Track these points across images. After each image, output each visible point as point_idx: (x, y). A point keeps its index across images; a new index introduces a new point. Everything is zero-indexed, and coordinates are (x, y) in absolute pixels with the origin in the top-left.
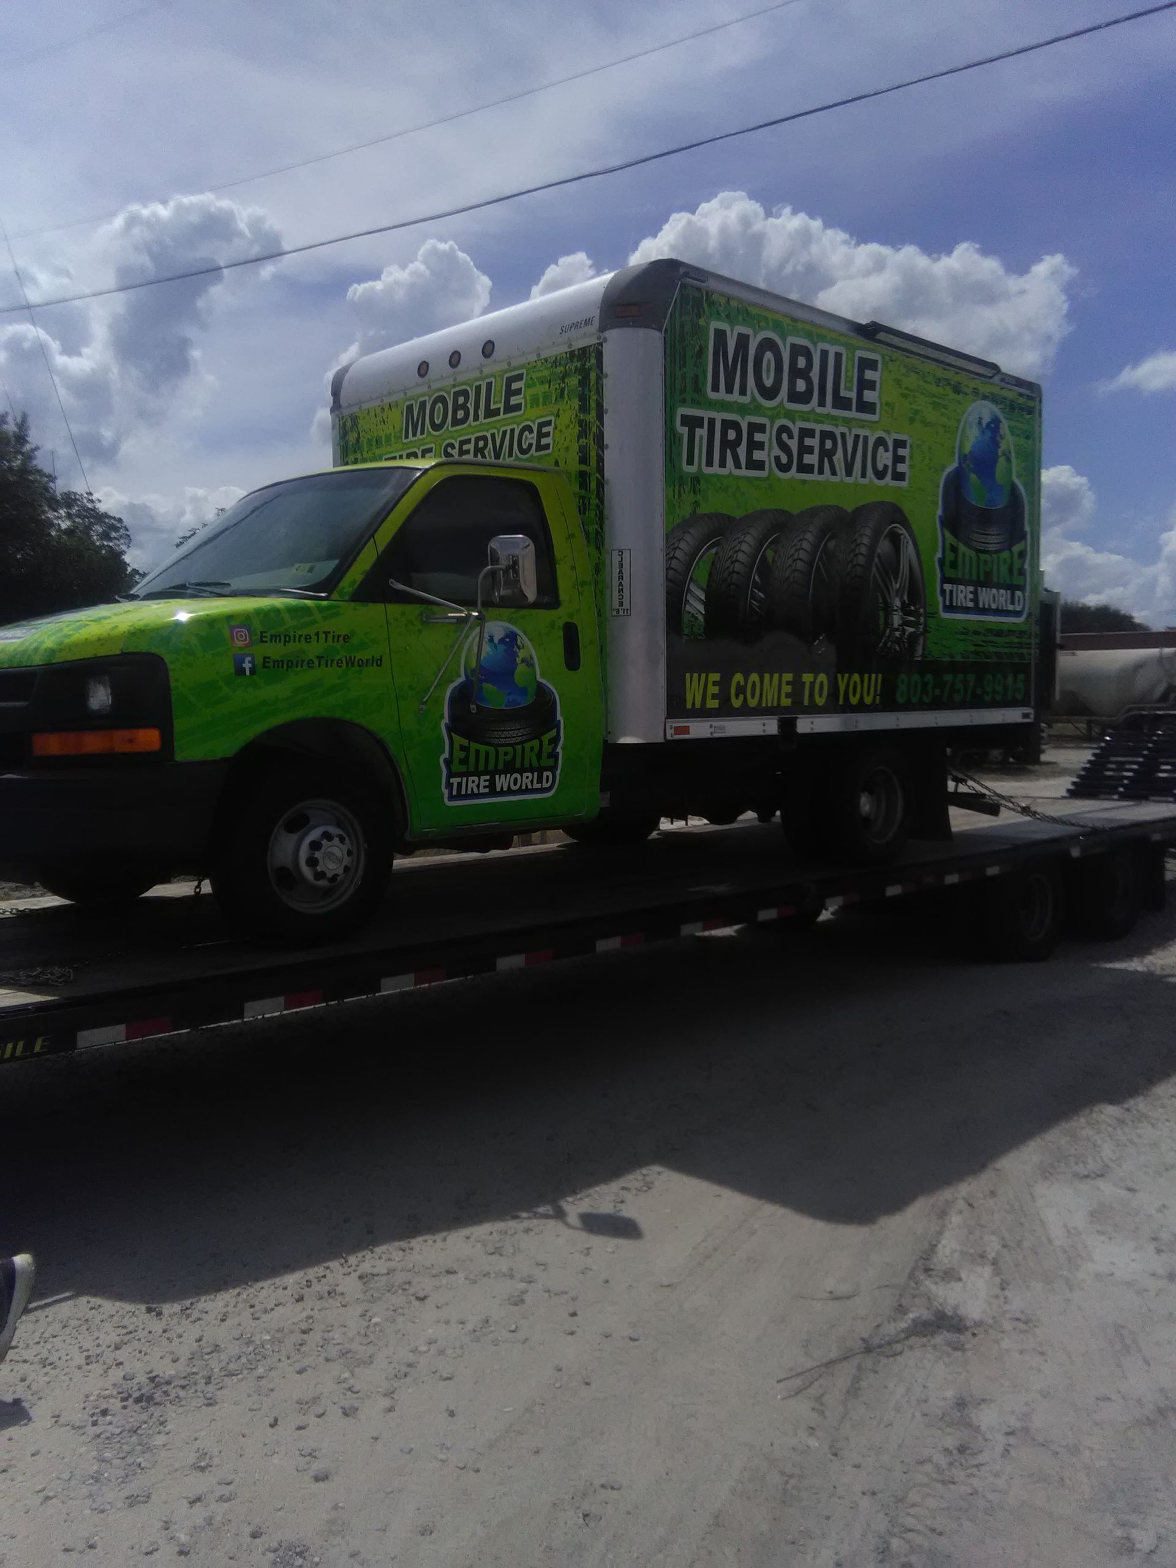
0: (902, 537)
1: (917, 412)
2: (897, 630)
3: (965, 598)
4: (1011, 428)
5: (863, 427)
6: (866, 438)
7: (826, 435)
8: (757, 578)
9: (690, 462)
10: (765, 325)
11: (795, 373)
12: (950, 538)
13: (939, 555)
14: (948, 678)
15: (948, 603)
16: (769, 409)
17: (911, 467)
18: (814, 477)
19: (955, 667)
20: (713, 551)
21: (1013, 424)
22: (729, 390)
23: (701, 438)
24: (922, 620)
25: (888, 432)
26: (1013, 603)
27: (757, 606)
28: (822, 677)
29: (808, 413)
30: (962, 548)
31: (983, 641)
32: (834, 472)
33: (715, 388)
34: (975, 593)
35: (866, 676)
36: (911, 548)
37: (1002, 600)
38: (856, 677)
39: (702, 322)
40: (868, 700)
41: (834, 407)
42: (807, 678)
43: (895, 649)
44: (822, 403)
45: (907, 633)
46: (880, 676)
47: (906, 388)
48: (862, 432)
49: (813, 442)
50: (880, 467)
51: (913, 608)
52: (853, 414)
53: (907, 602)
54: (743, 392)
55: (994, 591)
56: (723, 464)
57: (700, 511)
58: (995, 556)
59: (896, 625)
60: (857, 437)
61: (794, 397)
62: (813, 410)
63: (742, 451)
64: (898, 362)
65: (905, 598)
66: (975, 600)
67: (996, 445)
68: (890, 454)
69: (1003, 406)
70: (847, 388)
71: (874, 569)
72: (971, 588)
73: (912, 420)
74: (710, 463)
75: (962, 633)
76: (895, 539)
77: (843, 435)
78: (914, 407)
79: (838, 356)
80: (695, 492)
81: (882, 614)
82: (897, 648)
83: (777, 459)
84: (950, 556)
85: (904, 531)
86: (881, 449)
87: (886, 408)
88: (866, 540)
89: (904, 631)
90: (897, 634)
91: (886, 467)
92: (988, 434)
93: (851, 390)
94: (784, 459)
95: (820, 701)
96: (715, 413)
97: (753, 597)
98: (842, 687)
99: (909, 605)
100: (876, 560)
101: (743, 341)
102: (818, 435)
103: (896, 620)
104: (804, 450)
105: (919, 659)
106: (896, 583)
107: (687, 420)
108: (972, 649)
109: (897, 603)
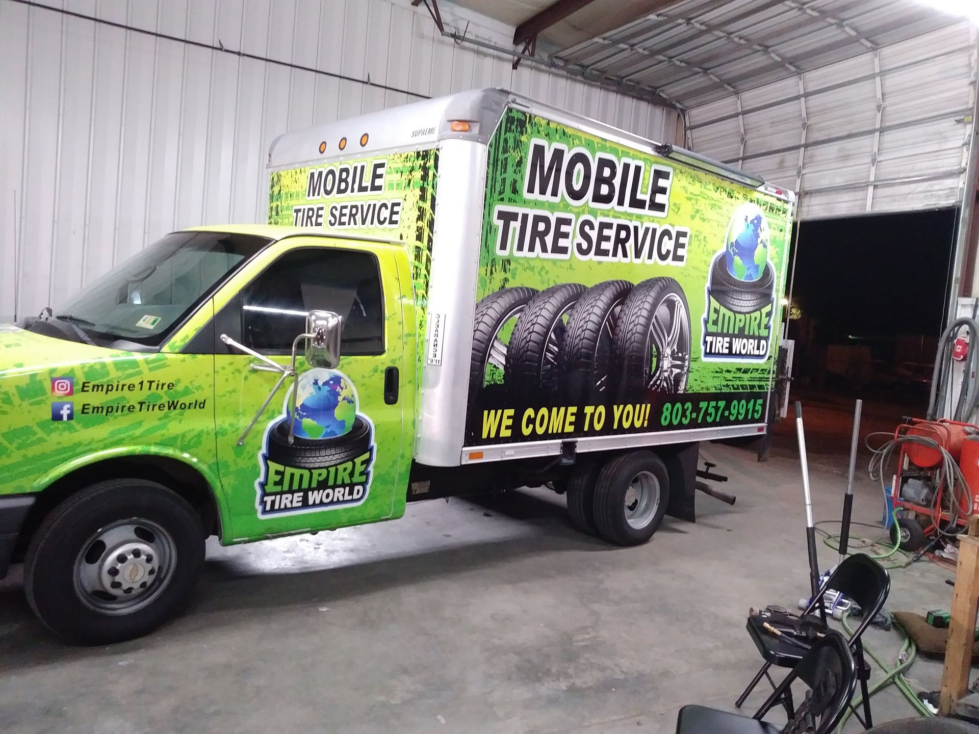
0: (677, 303)
1: (697, 211)
2: (667, 371)
3: (722, 346)
4: (769, 224)
5: (653, 221)
6: (654, 230)
7: (621, 227)
8: (553, 336)
9: (503, 247)
10: (578, 143)
11: (600, 180)
12: (715, 304)
13: (705, 315)
14: (703, 405)
15: (708, 351)
16: (577, 207)
17: (689, 251)
18: (610, 258)
19: (709, 397)
20: (518, 316)
21: (771, 220)
22: (543, 192)
23: (515, 229)
24: (687, 363)
25: (673, 226)
26: (758, 348)
27: (552, 358)
28: (601, 409)
29: (609, 210)
30: (723, 310)
31: (733, 378)
32: (625, 255)
33: (531, 190)
34: (731, 343)
35: (638, 406)
36: (683, 311)
37: (751, 347)
38: (629, 407)
39: (524, 138)
40: (638, 424)
41: (631, 205)
42: (589, 410)
43: (663, 386)
44: (621, 203)
45: (674, 374)
46: (649, 406)
47: (691, 193)
48: (651, 226)
49: (612, 233)
50: (664, 252)
51: (680, 355)
52: (646, 212)
53: (676, 350)
54: (555, 194)
55: (745, 340)
56: (532, 249)
57: (507, 286)
58: (748, 316)
59: (665, 368)
60: (647, 230)
61: (597, 198)
62: (613, 208)
63: (549, 239)
64: (686, 174)
65: (675, 347)
66: (730, 348)
67: (757, 236)
68: (673, 242)
69: (765, 207)
70: (642, 192)
71: (651, 327)
72: (727, 339)
73: (693, 217)
74: (520, 248)
75: (717, 372)
76: (671, 305)
77: (636, 228)
78: (696, 207)
79: (638, 169)
80: (505, 271)
81: (655, 360)
82: (665, 385)
83: (579, 246)
84: (713, 316)
85: (679, 298)
86: (666, 238)
87: (673, 208)
88: (647, 306)
89: (672, 372)
90: (666, 374)
91: (668, 252)
92: (752, 227)
93: (646, 194)
94: (585, 246)
95: (598, 427)
96: (529, 209)
97: (548, 350)
98: (617, 416)
99: (677, 353)
100: (654, 320)
101: (558, 154)
102: (615, 227)
103: (666, 364)
104: (602, 238)
105: (682, 392)
106: (668, 337)
107: (502, 215)
108: (725, 383)
109: (668, 351)
